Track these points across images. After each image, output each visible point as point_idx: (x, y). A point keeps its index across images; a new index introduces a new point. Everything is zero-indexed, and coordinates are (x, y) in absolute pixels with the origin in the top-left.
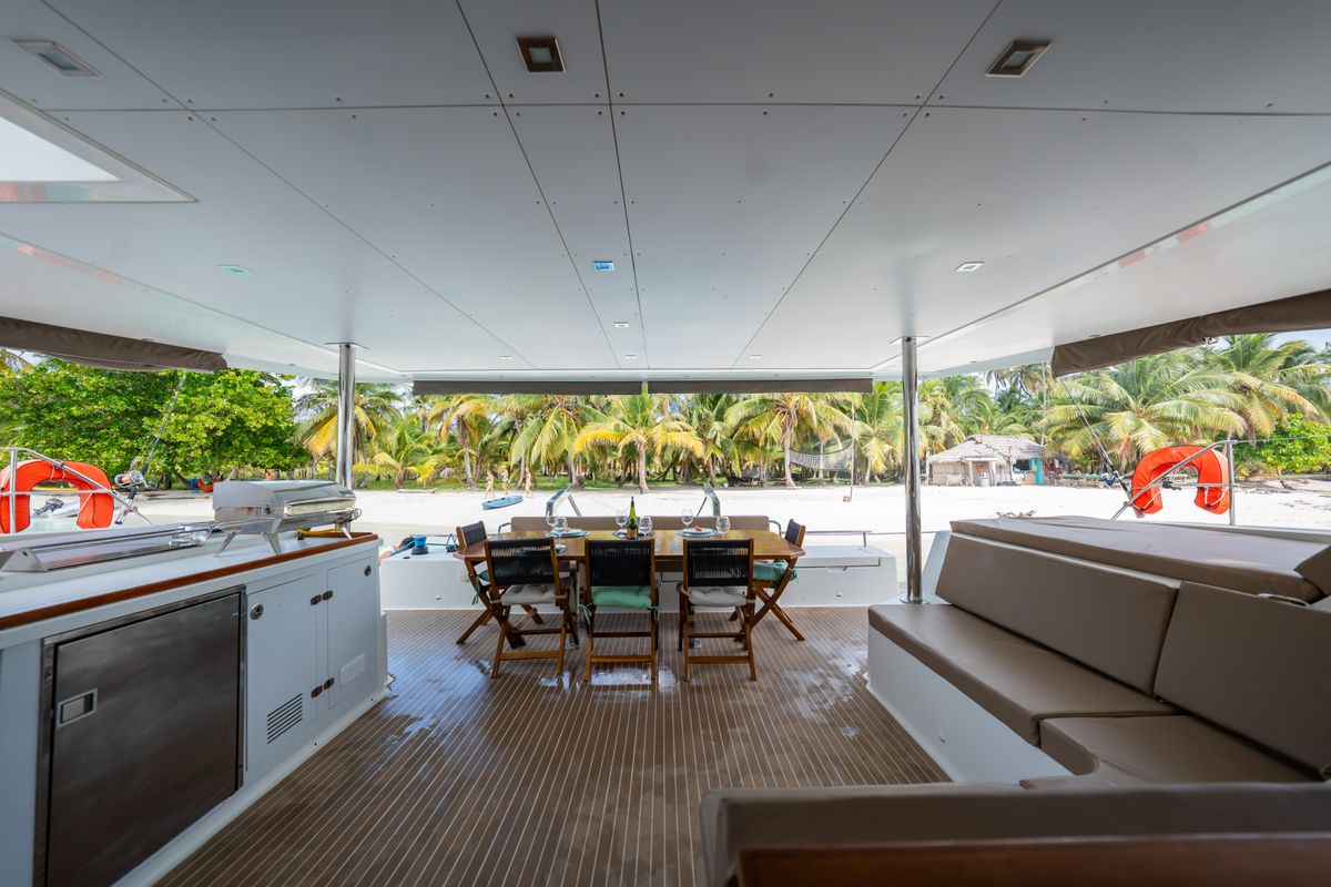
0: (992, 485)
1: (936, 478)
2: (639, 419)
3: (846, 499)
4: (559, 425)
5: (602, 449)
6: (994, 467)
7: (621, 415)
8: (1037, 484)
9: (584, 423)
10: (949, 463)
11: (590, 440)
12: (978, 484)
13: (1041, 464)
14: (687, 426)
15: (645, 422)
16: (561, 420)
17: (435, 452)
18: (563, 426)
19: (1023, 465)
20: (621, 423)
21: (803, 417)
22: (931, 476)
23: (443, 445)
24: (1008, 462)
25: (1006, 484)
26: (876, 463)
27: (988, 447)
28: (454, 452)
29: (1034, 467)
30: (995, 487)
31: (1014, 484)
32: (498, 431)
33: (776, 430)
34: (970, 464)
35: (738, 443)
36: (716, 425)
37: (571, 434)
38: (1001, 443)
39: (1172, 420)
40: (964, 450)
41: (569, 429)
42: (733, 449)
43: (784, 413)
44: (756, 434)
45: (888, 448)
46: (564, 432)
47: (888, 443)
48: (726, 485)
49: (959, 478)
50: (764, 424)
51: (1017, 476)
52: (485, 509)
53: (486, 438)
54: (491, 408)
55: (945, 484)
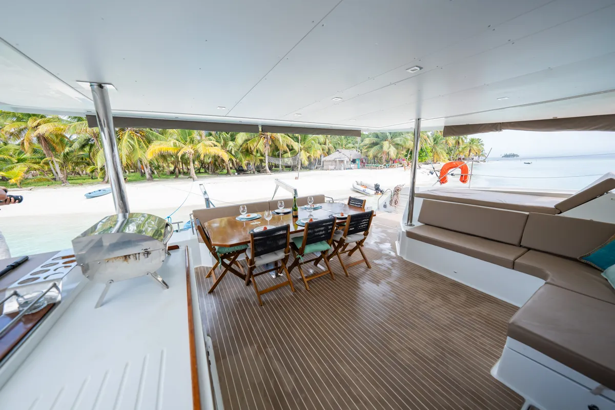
0: (344, 169)
1: (325, 167)
2: (188, 140)
3: (296, 178)
4: (132, 142)
5: (164, 156)
6: (345, 162)
7: (176, 137)
8: (358, 168)
9: (149, 142)
10: (330, 161)
11: (157, 152)
12: (340, 169)
13: (359, 161)
14: (216, 143)
15: (192, 141)
16: (133, 139)
17: (20, 161)
18: (135, 143)
19: (354, 161)
20: (177, 142)
21: (273, 140)
22: (323, 166)
23: (28, 155)
24: (350, 160)
25: (349, 169)
26: (304, 161)
27: (343, 154)
28: (40, 160)
29: (357, 162)
30: (346, 170)
31: (351, 169)
32: (76, 146)
33: (262, 147)
34: (338, 161)
35: (242, 152)
36: (231, 143)
37: (141, 148)
38: (347, 152)
39: (398, 144)
40: (334, 155)
41: (139, 145)
42: (240, 155)
43: (265, 138)
44: (252, 149)
45: (308, 155)
46: (137, 146)
47: (308, 152)
48: (236, 174)
49: (333, 167)
50: (255, 144)
51: (353, 166)
52: (87, 198)
53: (67, 149)
54: (71, 130)
55: (328, 170)
